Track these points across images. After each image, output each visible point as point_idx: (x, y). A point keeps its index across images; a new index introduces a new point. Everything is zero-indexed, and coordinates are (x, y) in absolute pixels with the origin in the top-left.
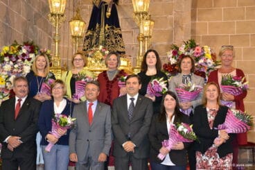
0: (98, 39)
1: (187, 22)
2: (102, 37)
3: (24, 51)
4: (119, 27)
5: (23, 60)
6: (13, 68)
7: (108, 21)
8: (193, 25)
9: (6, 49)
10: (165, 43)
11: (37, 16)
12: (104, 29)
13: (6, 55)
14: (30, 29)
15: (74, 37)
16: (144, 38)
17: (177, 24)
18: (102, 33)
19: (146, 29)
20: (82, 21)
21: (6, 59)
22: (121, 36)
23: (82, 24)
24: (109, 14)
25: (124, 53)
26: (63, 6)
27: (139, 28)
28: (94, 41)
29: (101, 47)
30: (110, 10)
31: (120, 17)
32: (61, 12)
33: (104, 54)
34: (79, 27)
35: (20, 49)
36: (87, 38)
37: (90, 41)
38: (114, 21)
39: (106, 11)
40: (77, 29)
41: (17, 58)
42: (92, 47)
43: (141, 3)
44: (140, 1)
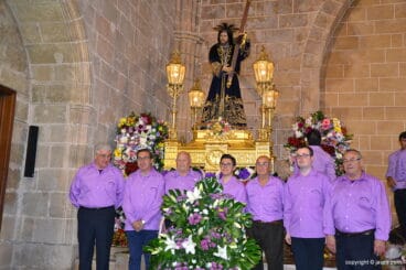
0: (217, 110)
1: (315, 93)
2: (222, 108)
3: (141, 122)
4: (239, 96)
5: (140, 132)
6: (129, 140)
7: (228, 92)
8: (322, 96)
9: (123, 120)
10: (291, 115)
11: (156, 87)
12: (224, 99)
13: (124, 126)
14: (149, 101)
15: (193, 108)
16: (267, 109)
17: (304, 95)
18: (222, 104)
19: (270, 99)
20: (201, 91)
21: (123, 131)
22: (242, 107)
23: (201, 94)
24: (229, 84)
25: (245, 124)
26: (182, 76)
27: (261, 99)
28: (213, 113)
29: (220, 119)
30: (230, 79)
31: (242, 87)
32: (180, 82)
33: (223, 126)
34: (198, 99)
35: (137, 120)
36: (206, 109)
37: (209, 112)
38: (234, 91)
39: (227, 81)
40: (196, 99)
41: (134, 130)
42: (210, 118)
43: (264, 73)
44: (263, 70)
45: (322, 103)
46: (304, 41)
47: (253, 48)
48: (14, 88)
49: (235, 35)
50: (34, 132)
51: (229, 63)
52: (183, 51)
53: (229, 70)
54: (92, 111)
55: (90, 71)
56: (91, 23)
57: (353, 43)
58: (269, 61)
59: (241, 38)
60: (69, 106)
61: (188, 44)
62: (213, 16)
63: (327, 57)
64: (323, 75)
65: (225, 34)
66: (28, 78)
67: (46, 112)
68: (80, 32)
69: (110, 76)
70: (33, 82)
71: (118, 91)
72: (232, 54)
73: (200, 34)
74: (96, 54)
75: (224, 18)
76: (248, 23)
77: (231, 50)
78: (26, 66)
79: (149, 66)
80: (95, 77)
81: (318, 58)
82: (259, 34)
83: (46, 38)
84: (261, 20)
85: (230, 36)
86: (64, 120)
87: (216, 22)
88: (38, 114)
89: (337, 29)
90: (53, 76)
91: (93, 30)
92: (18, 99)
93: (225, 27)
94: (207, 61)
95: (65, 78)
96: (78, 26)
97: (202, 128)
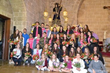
0: (55, 22)
1: (76, 18)
2: (56, 22)
4: (60, 19)
7: (57, 18)
8: (78, 19)
9: (33, 24)
11: (41, 17)
12: (56, 20)
13: (33, 26)
15: (50, 22)
16: (66, 22)
17: (74, 19)
18: (56, 21)
19: (66, 20)
20: (51, 18)
21: (33, 27)
22: (60, 21)
24: (58, 16)
25: (61, 25)
26: (47, 15)
29: (56, 24)
31: (60, 17)
33: (56, 26)
34: (51, 20)
36: (53, 22)
37: (53, 23)
38: (59, 18)
40: (50, 20)
43: (65, 14)
44: (65, 13)
45: (78, 21)
46: (74, 7)
47: (63, 8)
48: (10, 18)
49: (59, 6)
50: (15, 27)
51: (58, 12)
52: (47, 9)
53: (57, 13)
54: (27, 23)
55: (27, 14)
56: (27, 3)
57: (84, 8)
58: (66, 11)
59: (60, 6)
60: (22, 22)
61: (48, 8)
62: (54, 1)
63: (79, 11)
64: (78, 15)
65: (56, 5)
66: (13, 16)
67: (17, 23)
68: (24, 5)
69: (31, 15)
70: (14, 16)
71: (33, 18)
72: (58, 10)
73: (51, 5)
74: (28, 10)
75: (56, 2)
76: (62, 3)
77: (58, 9)
78: (12, 13)
79: (40, 13)
80: (28, 15)
81: (77, 11)
82: (64, 6)
83: (17, 6)
84: (64, 2)
85: (58, 6)
86: (21, 25)
87: (54, 3)
88: (15, 23)
89: (81, 5)
90: (18, 15)
91: (27, 5)
92: (11, 20)
93: (57, 4)
94: (53, 11)
95: (21, 15)
96: (24, 4)
97: (52, 26)
